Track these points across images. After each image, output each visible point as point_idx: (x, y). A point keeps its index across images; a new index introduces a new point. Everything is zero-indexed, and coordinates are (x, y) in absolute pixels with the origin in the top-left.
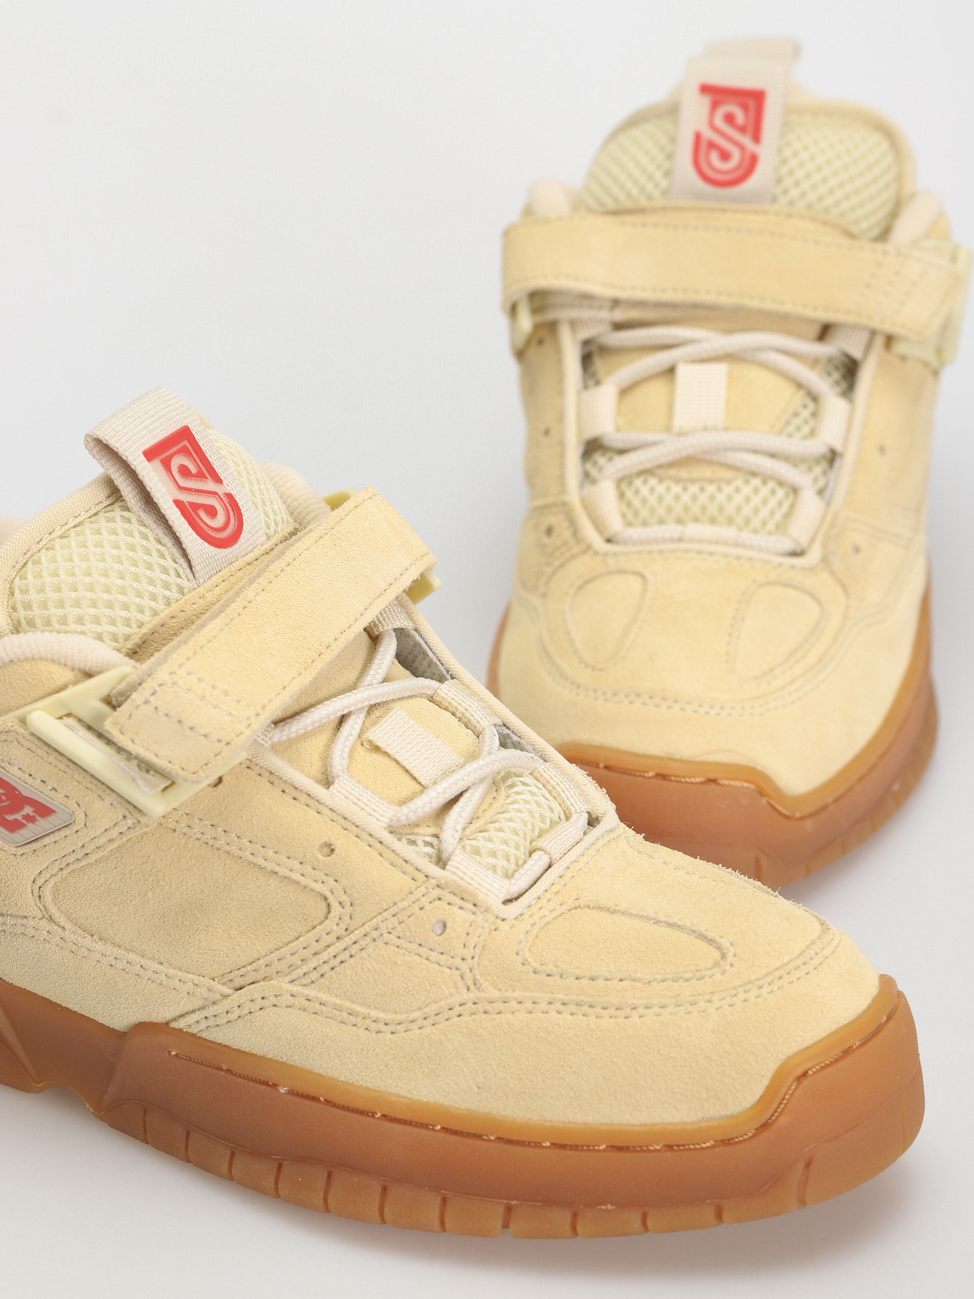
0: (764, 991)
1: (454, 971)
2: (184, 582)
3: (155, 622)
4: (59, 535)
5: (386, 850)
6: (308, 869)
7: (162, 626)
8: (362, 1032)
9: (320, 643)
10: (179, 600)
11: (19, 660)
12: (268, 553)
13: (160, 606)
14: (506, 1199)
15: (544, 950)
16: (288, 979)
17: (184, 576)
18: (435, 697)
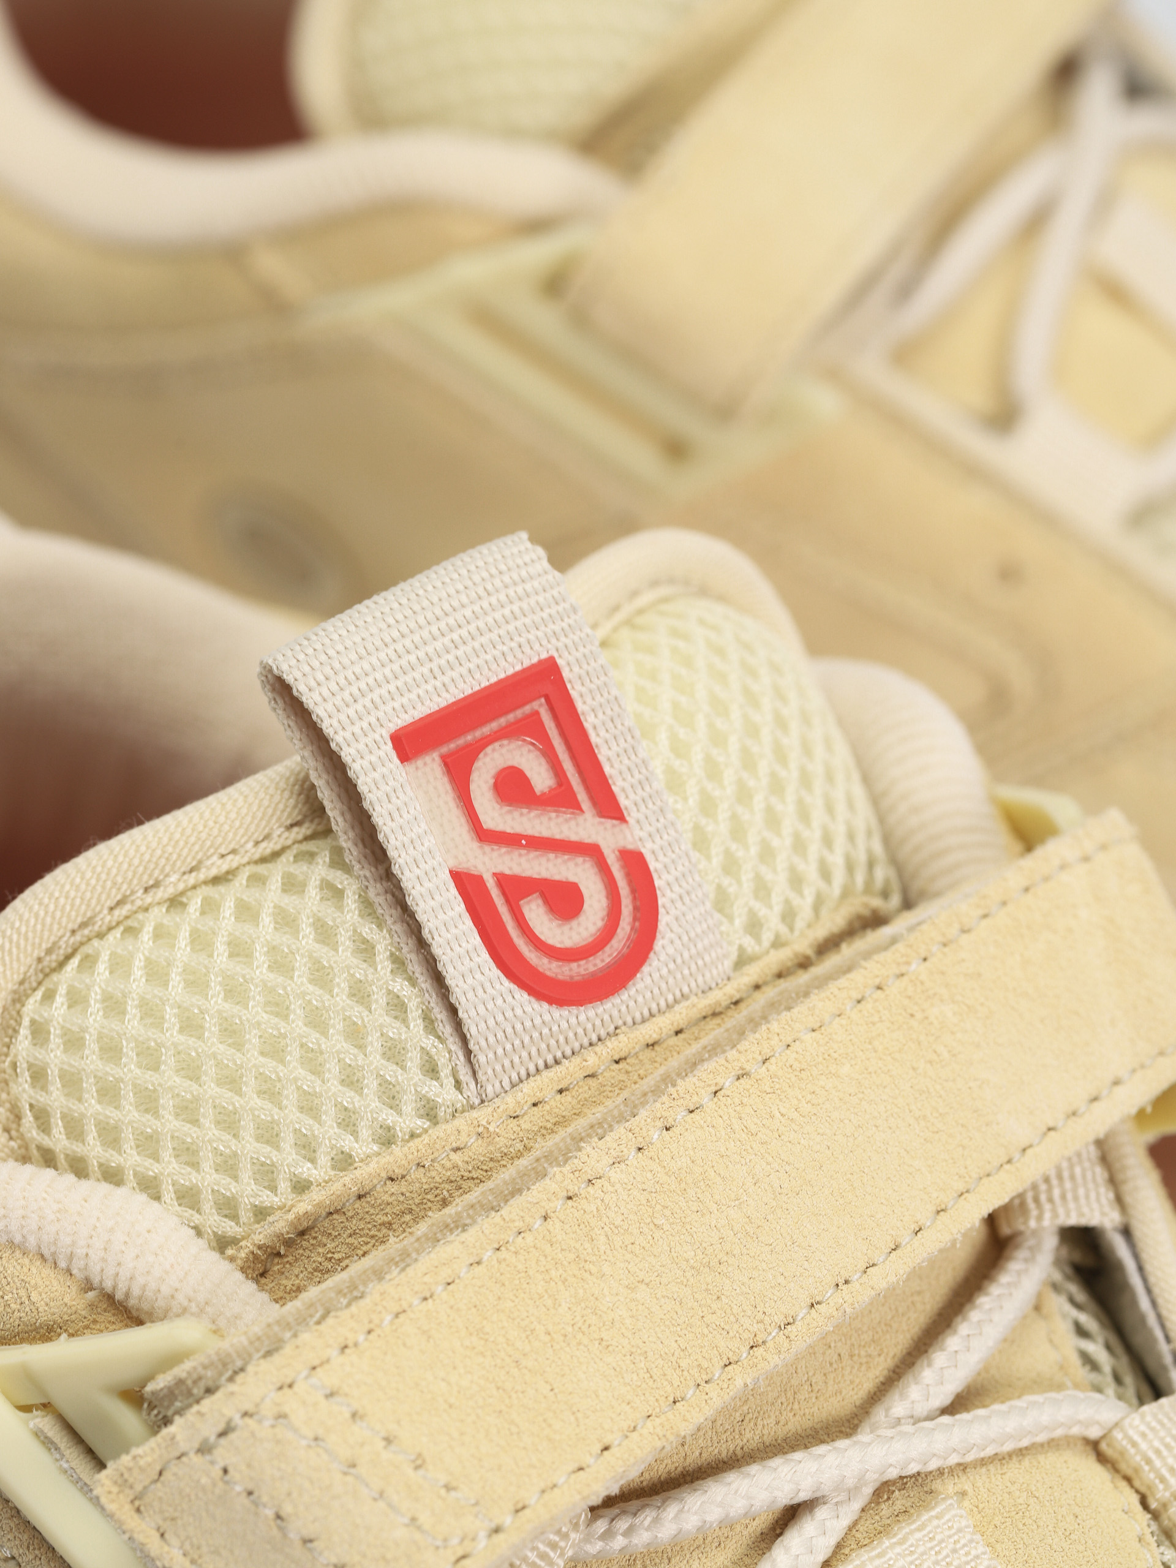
2: (444, 1093)
3: (337, 1187)
4: (166, 896)
7: (360, 1197)
9: (760, 1316)
10: (419, 1136)
12: (720, 1013)
13: (362, 1146)
17: (445, 1072)
18: (1103, 1446)
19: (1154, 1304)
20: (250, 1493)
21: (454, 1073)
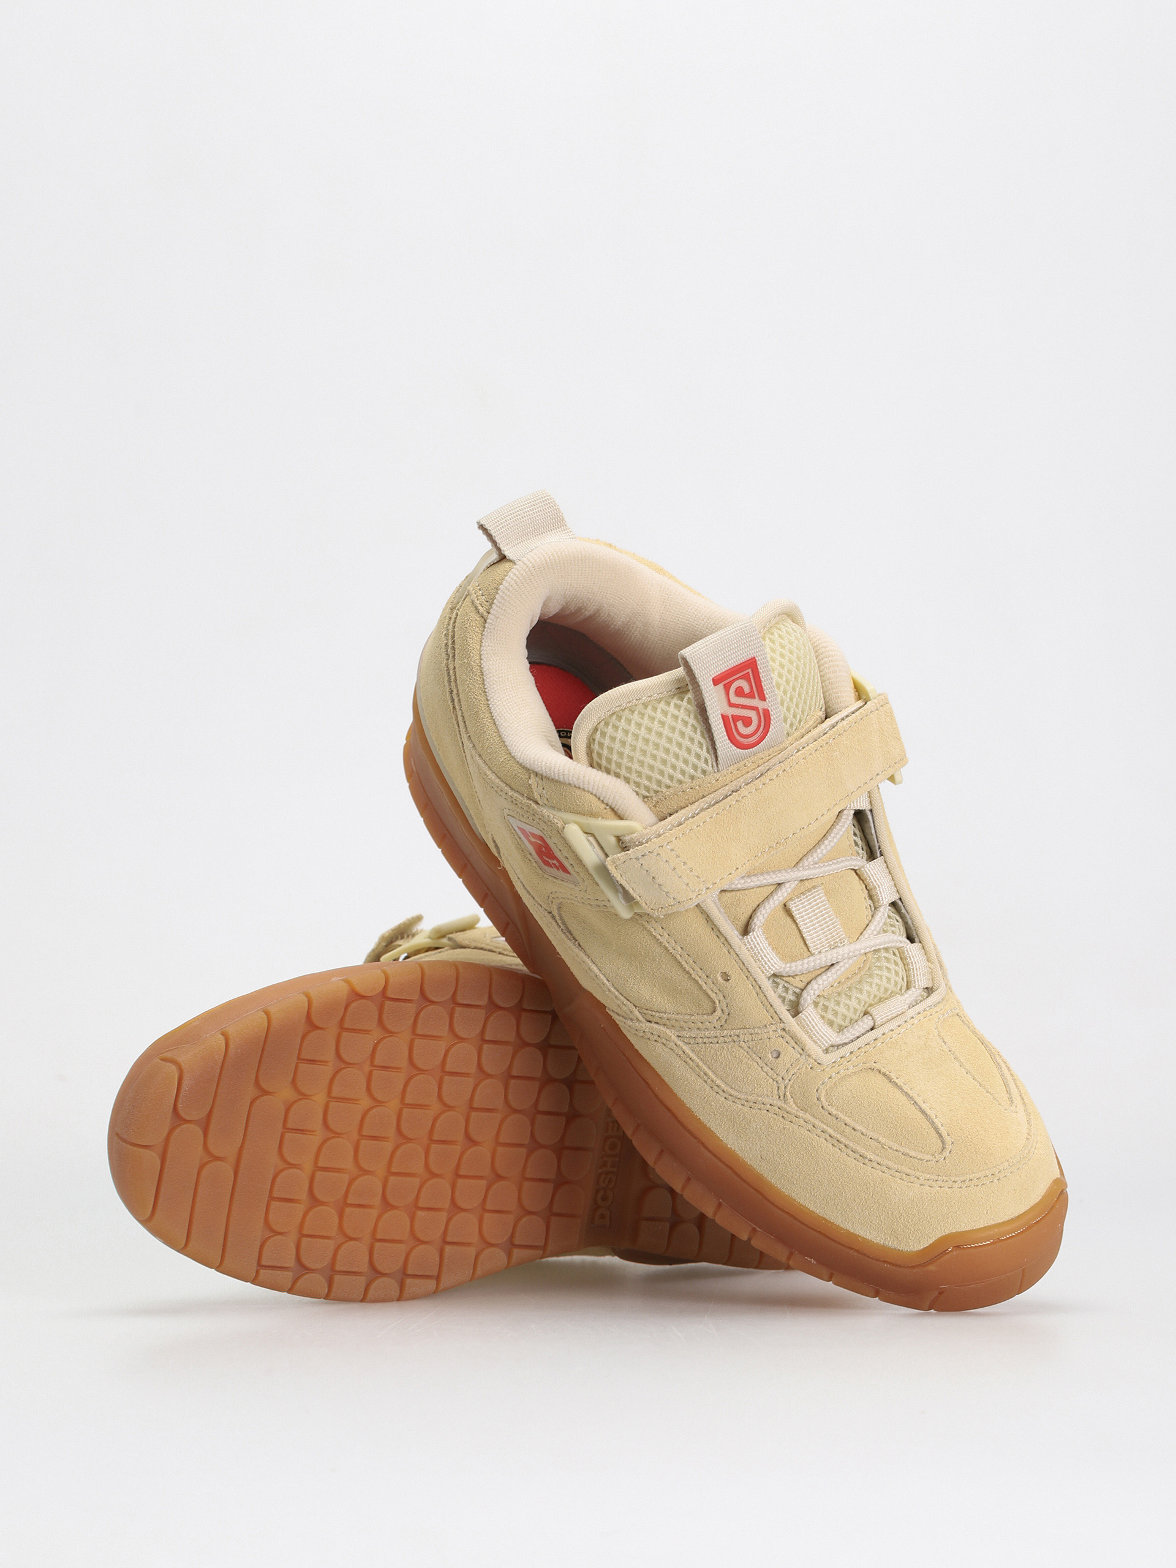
0: (956, 1185)
1: (775, 1082)
2: (709, 769)
5: (761, 993)
6: (709, 981)
7: (682, 792)
8: (708, 1088)
10: (700, 778)
11: (575, 786)
13: (685, 779)
14: (755, 1224)
15: (834, 1096)
16: (677, 1033)
17: (710, 764)
18: (858, 871)
19: (876, 832)
20: (647, 871)
21: (712, 764)
